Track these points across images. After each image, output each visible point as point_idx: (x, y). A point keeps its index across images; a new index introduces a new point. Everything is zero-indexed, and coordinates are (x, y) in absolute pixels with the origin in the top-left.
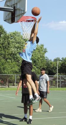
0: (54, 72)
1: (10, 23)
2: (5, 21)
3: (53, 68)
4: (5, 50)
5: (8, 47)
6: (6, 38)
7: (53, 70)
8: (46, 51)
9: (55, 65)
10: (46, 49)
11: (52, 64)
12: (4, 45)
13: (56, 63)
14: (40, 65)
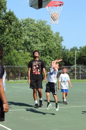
0: (71, 63)
1: (37, 9)
2: (31, 6)
3: (70, 59)
4: (18, 39)
5: (21, 36)
6: (18, 25)
7: (70, 61)
8: (62, 40)
9: (72, 56)
10: (61, 37)
11: (69, 54)
12: (16, 34)
13: (74, 53)
14: (56, 56)
